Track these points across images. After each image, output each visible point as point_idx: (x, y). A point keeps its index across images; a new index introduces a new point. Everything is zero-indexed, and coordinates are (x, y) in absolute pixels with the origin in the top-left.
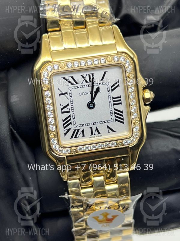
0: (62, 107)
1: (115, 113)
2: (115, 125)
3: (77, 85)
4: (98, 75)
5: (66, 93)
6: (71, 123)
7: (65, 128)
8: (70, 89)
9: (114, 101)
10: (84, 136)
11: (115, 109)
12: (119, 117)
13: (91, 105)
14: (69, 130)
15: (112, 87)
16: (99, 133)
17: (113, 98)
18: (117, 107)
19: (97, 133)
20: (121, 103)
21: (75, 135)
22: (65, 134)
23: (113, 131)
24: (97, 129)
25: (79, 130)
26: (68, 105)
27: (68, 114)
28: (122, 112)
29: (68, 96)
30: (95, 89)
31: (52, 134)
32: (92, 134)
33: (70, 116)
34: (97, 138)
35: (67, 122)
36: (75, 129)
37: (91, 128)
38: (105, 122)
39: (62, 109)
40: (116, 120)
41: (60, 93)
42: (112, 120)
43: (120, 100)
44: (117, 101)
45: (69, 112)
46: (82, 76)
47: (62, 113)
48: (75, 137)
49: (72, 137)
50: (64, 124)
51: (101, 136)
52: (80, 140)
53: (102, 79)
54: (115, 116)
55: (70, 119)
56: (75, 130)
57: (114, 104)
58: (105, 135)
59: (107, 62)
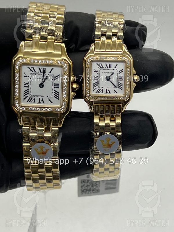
0: (25, 84)
1: (55, 93)
2: (53, 99)
3: (35, 73)
4: (48, 70)
5: (29, 76)
6: (28, 93)
7: (24, 95)
8: (31, 74)
9: (55, 86)
10: (34, 102)
11: (55, 90)
12: (56, 95)
13: (42, 86)
14: (27, 97)
15: (55, 77)
16: (43, 102)
17: (55, 84)
18: (56, 89)
19: (42, 102)
20: (59, 88)
21: (29, 101)
22: (24, 99)
23: (52, 103)
24: (42, 100)
25: (32, 98)
26: (28, 83)
27: (27, 88)
28: (58, 93)
29: (29, 78)
30: (45, 77)
31: (16, 98)
32: (39, 102)
33: (28, 89)
34: (42, 105)
35: (26, 92)
37: (39, 99)
38: (48, 97)
39: (24, 85)
40: (54, 97)
41: (25, 76)
42: (52, 96)
43: (59, 86)
44: (57, 86)
45: (28, 87)
46: (39, 68)
47: (25, 87)
48: (30, 102)
49: (27, 102)
50: (24, 93)
51: (44, 104)
52: (32, 104)
53: (50, 72)
54: (54, 95)
55: (28, 91)
56: (30, 98)
57: (55, 88)
58: (47, 104)
59: (54, 63)
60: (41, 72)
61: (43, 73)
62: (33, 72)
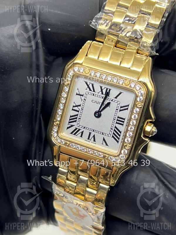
0: (75, 105)
1: (115, 130)
2: (110, 140)
3: (94, 93)
4: (114, 92)
5: (83, 96)
6: (76, 121)
7: (69, 122)
8: (87, 93)
9: (117, 120)
10: (81, 136)
11: (115, 127)
12: (116, 135)
13: (98, 114)
14: (72, 126)
15: (121, 107)
16: (94, 141)
17: (118, 117)
18: (118, 126)
19: (93, 139)
20: (123, 125)
21: (75, 132)
22: (68, 128)
23: (107, 145)
24: (94, 136)
25: (79, 130)
26: (80, 106)
27: (76, 113)
28: (120, 132)
29: (83, 98)
30: (106, 103)
31: (56, 123)
32: (88, 139)
33: (77, 115)
34: (90, 144)
35: (73, 119)
36: (77, 127)
37: (90, 133)
38: (103, 134)
39: (73, 107)
40: (113, 136)
41: (78, 93)
42: (109, 135)
43: (123, 122)
44: (121, 120)
45: (78, 111)
46: (101, 87)
47: (73, 110)
48: (75, 134)
49: (72, 133)
50: (70, 120)
51: (95, 144)
52: (77, 139)
53: (116, 98)
54: (114, 133)
55: (76, 118)
56: (76, 129)
57: (117, 123)
58: (99, 145)
59: (124, 84)
60: (102, 94)
61: (104, 96)
62: (90, 90)
